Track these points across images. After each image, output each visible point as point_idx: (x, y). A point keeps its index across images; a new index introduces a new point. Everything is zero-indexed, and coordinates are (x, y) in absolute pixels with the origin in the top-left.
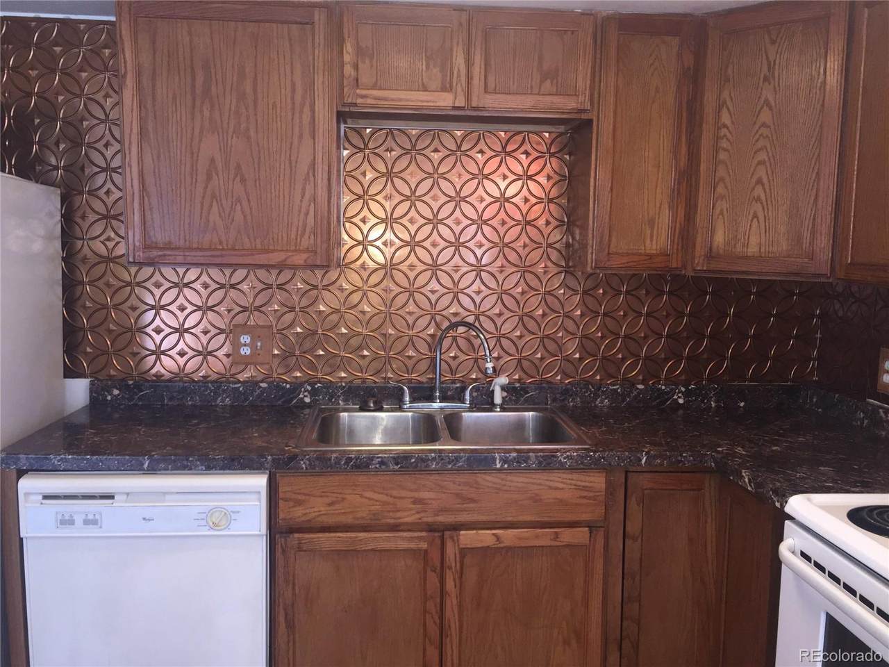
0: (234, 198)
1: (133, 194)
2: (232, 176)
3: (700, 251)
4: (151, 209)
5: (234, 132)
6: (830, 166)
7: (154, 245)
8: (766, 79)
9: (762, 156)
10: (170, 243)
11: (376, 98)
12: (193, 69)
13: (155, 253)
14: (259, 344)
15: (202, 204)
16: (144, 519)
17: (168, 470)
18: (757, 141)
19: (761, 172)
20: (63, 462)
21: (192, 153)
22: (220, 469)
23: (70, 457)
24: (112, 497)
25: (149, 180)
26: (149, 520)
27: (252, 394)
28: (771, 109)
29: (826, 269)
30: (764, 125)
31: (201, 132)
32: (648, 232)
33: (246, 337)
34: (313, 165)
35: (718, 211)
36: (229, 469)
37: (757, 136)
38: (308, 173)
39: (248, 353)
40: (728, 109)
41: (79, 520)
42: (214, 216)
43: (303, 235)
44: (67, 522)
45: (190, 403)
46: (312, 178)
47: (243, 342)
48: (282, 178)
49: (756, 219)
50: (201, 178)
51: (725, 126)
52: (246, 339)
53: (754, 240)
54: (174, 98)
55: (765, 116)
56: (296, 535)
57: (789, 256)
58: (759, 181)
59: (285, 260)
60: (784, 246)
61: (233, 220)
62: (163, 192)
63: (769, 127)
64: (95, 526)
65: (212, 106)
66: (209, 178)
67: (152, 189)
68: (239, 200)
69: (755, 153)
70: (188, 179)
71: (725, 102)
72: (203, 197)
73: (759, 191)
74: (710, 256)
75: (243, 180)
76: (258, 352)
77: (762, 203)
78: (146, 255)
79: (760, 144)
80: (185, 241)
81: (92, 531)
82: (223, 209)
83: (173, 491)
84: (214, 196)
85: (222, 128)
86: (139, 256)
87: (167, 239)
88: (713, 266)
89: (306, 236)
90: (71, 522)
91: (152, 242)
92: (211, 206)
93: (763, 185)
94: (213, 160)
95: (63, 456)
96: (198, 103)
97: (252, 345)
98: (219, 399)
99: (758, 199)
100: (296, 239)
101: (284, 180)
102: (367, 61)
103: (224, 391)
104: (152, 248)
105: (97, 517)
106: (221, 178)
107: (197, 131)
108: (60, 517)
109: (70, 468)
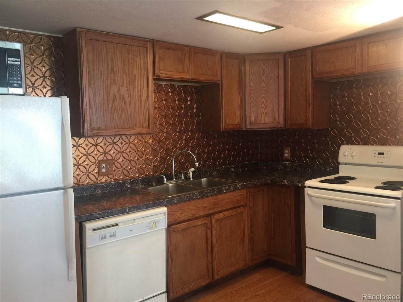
0: (122, 110)
1: (87, 109)
2: (121, 101)
3: (248, 123)
4: (93, 114)
5: (122, 85)
6: (282, 99)
7: (94, 129)
8: (263, 74)
9: (263, 95)
10: (100, 127)
11: (165, 74)
12: (107, 61)
13: (95, 132)
14: (109, 167)
15: (111, 112)
16: (130, 230)
17: (135, 211)
18: (262, 91)
19: (263, 100)
20: (99, 215)
21: (108, 93)
22: (151, 207)
23: (101, 212)
24: (117, 225)
25: (92, 103)
26: (132, 230)
27: (109, 187)
28: (264, 82)
29: (282, 126)
30: (263, 87)
31: (111, 85)
32: (235, 118)
33: (103, 164)
34: (148, 97)
35: (252, 111)
36: (154, 207)
37: (261, 90)
38: (146, 100)
39: (105, 171)
40: (253, 82)
41: (108, 236)
42: (115, 117)
43: (145, 122)
44: (104, 238)
45: (85, 194)
46: (147, 102)
47: (103, 167)
48: (138, 101)
49: (263, 113)
50: (111, 102)
51: (252, 87)
52: (104, 165)
53: (263, 119)
54: (101, 72)
55: (263, 84)
56: (172, 227)
57: (273, 123)
58: (263, 102)
59: (140, 132)
60: (271, 120)
61: (122, 118)
62: (97, 108)
63: (264, 87)
64: (114, 237)
65: (114, 74)
66: (114, 101)
67: (93, 106)
68: (124, 110)
69: (261, 94)
70: (106, 102)
71: (251, 79)
72: (112, 109)
73: (263, 105)
74: (251, 123)
75: (125, 103)
76: (109, 170)
77: (264, 109)
78: (92, 133)
79: (262, 92)
80: (105, 127)
81: (113, 239)
82: (118, 113)
83: (138, 218)
84: (115, 109)
85: (118, 83)
86: (89, 133)
87: (99, 126)
88: (252, 127)
89: (146, 123)
90: (105, 237)
91: (93, 127)
92: (114, 112)
93: (264, 103)
94: (115, 95)
95: (98, 212)
96: (110, 73)
97: (106, 168)
98: (97, 191)
99: (263, 107)
100: (143, 124)
101: (138, 102)
102: (162, 61)
103: (98, 187)
104: (94, 130)
105: (114, 233)
106: (118, 102)
107: (109, 84)
108: (101, 237)
109: (101, 217)
